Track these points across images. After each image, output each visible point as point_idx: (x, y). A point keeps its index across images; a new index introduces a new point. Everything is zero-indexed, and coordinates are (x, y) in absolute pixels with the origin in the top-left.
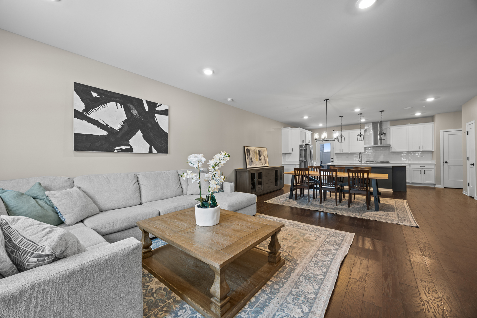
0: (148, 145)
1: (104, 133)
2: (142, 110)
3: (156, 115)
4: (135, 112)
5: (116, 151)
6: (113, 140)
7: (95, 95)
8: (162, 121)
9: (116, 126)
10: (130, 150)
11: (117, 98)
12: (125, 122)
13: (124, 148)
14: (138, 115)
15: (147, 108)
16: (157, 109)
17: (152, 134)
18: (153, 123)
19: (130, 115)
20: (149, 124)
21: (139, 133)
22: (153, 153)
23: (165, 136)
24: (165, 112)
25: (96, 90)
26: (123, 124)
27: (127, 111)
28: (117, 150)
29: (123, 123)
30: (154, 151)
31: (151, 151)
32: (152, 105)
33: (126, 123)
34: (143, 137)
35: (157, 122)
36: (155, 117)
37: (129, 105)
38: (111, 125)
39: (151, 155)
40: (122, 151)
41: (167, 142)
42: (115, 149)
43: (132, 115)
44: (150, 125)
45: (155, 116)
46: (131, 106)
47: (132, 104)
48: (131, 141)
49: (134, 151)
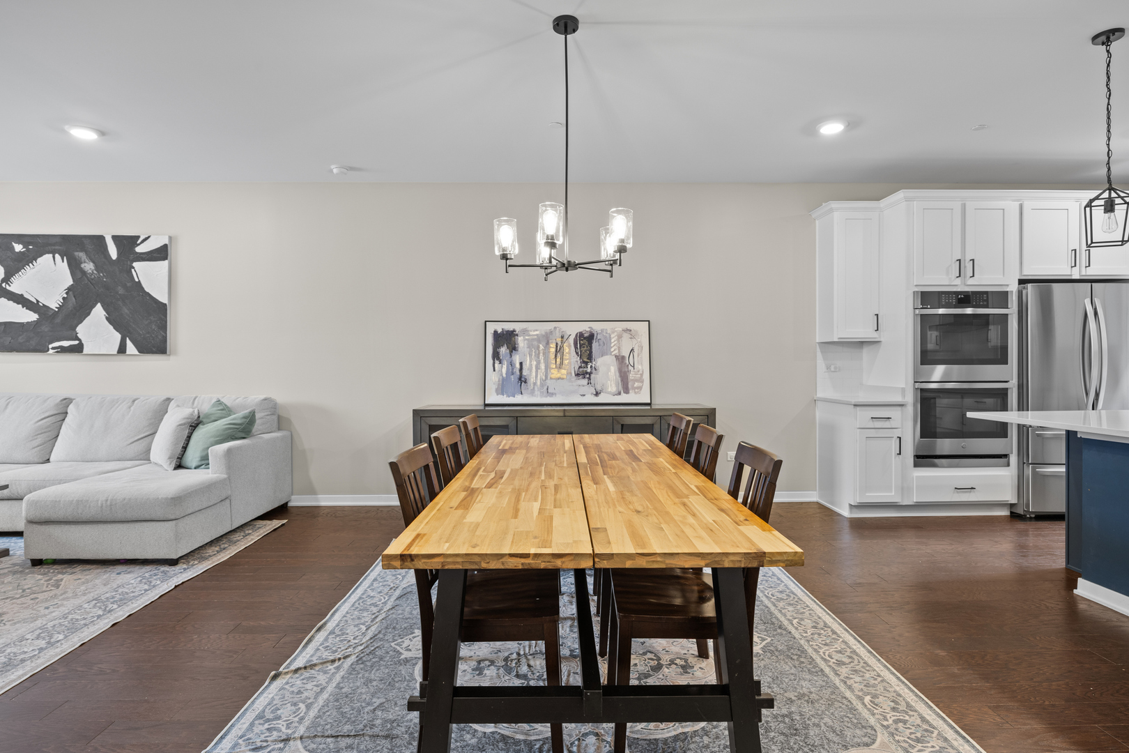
0: (118, 336)
1: (32, 317)
2: (104, 260)
3: (135, 264)
4: (89, 267)
5: (51, 351)
6: (46, 330)
7: (18, 248)
8: (150, 276)
9: (53, 302)
10: (78, 349)
11: (54, 245)
12: (69, 290)
13: (66, 344)
14: (95, 272)
15: (113, 252)
16: (139, 249)
17: (126, 311)
18: (129, 284)
19: (79, 275)
20: (120, 287)
21: (99, 311)
22: (127, 353)
23: (159, 311)
24: (161, 254)
25: (20, 238)
26: (65, 296)
27: (74, 266)
28: (53, 348)
29: (67, 293)
30: (131, 348)
31: (122, 350)
32: (127, 243)
33: (71, 293)
34: (107, 318)
35: (137, 280)
36: (133, 270)
37: (76, 254)
38: (44, 301)
39: (122, 357)
40: (63, 350)
41: (163, 326)
42: (50, 346)
43: (84, 273)
44: (121, 291)
45: (134, 268)
46: (82, 255)
47: (83, 249)
48: (81, 330)
49: (86, 351)
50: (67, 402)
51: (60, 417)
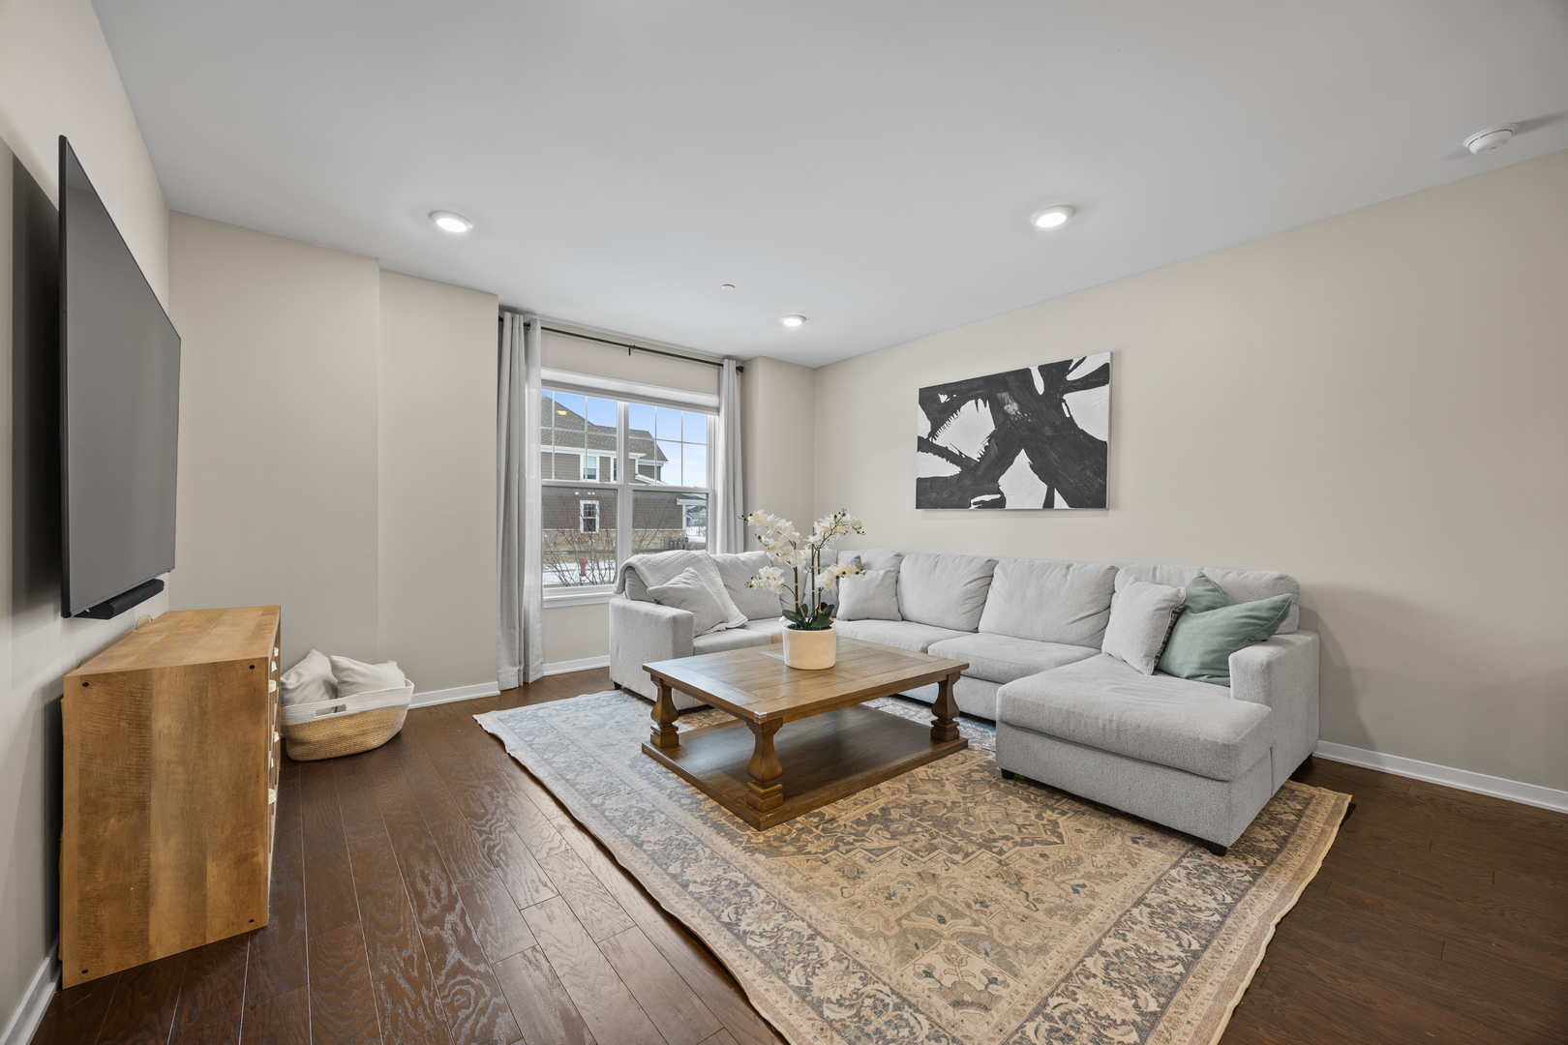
0: (1044, 487)
1: (955, 470)
2: (1029, 397)
3: (1065, 397)
4: (1012, 408)
5: (973, 507)
6: (968, 483)
7: (943, 398)
8: (1086, 410)
9: (975, 453)
10: (1000, 504)
11: (976, 389)
12: (991, 437)
13: (987, 498)
14: (1019, 413)
15: (1040, 386)
16: (1070, 377)
17: (1055, 456)
18: (1058, 423)
19: (1002, 419)
20: (1047, 428)
21: (1022, 459)
22: (1056, 507)
23: (1095, 454)
24: (1101, 377)
25: (944, 388)
26: (987, 444)
27: (997, 410)
28: (975, 504)
29: (989, 441)
30: (1059, 501)
31: (1049, 503)
32: (1055, 373)
33: (993, 440)
34: (1031, 466)
35: (1068, 416)
36: (1063, 404)
37: (999, 395)
38: (967, 452)
39: (1048, 513)
40: (984, 505)
41: (1102, 472)
42: (972, 501)
43: (1007, 415)
44: (1048, 431)
45: (1064, 401)
46: (1005, 396)
47: (1007, 389)
48: (1004, 482)
49: (1008, 505)
50: (992, 564)
51: (987, 581)
